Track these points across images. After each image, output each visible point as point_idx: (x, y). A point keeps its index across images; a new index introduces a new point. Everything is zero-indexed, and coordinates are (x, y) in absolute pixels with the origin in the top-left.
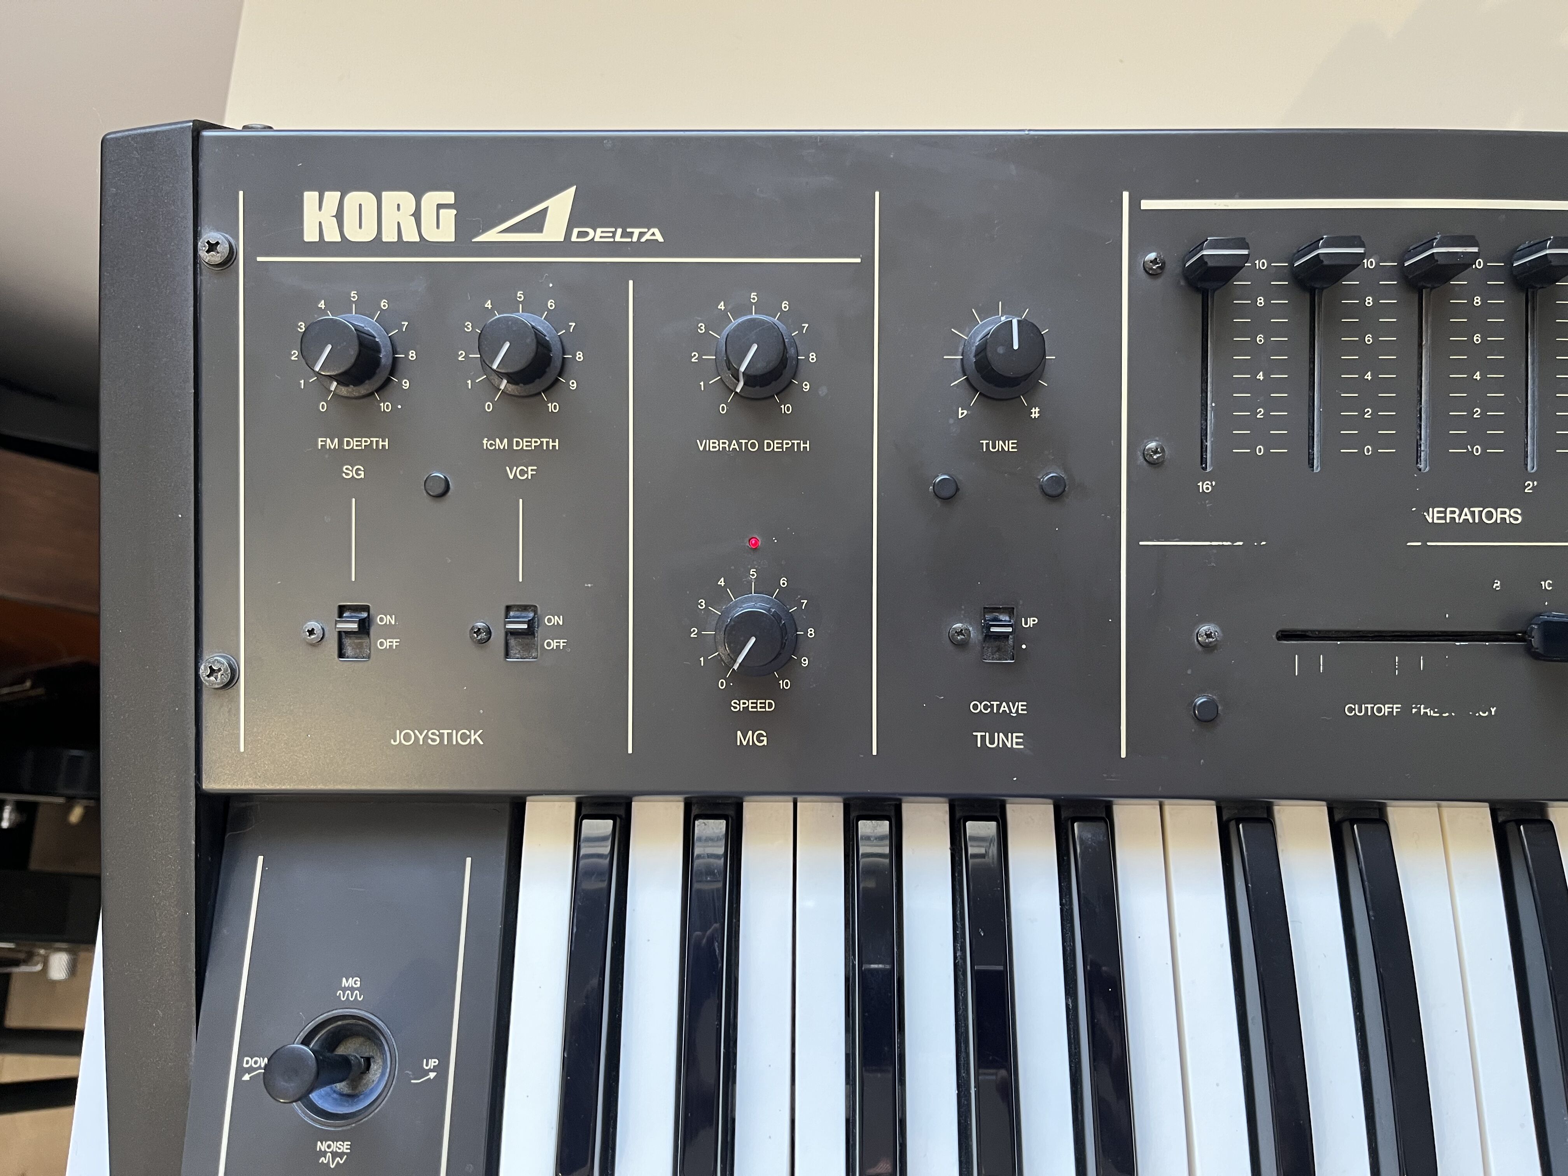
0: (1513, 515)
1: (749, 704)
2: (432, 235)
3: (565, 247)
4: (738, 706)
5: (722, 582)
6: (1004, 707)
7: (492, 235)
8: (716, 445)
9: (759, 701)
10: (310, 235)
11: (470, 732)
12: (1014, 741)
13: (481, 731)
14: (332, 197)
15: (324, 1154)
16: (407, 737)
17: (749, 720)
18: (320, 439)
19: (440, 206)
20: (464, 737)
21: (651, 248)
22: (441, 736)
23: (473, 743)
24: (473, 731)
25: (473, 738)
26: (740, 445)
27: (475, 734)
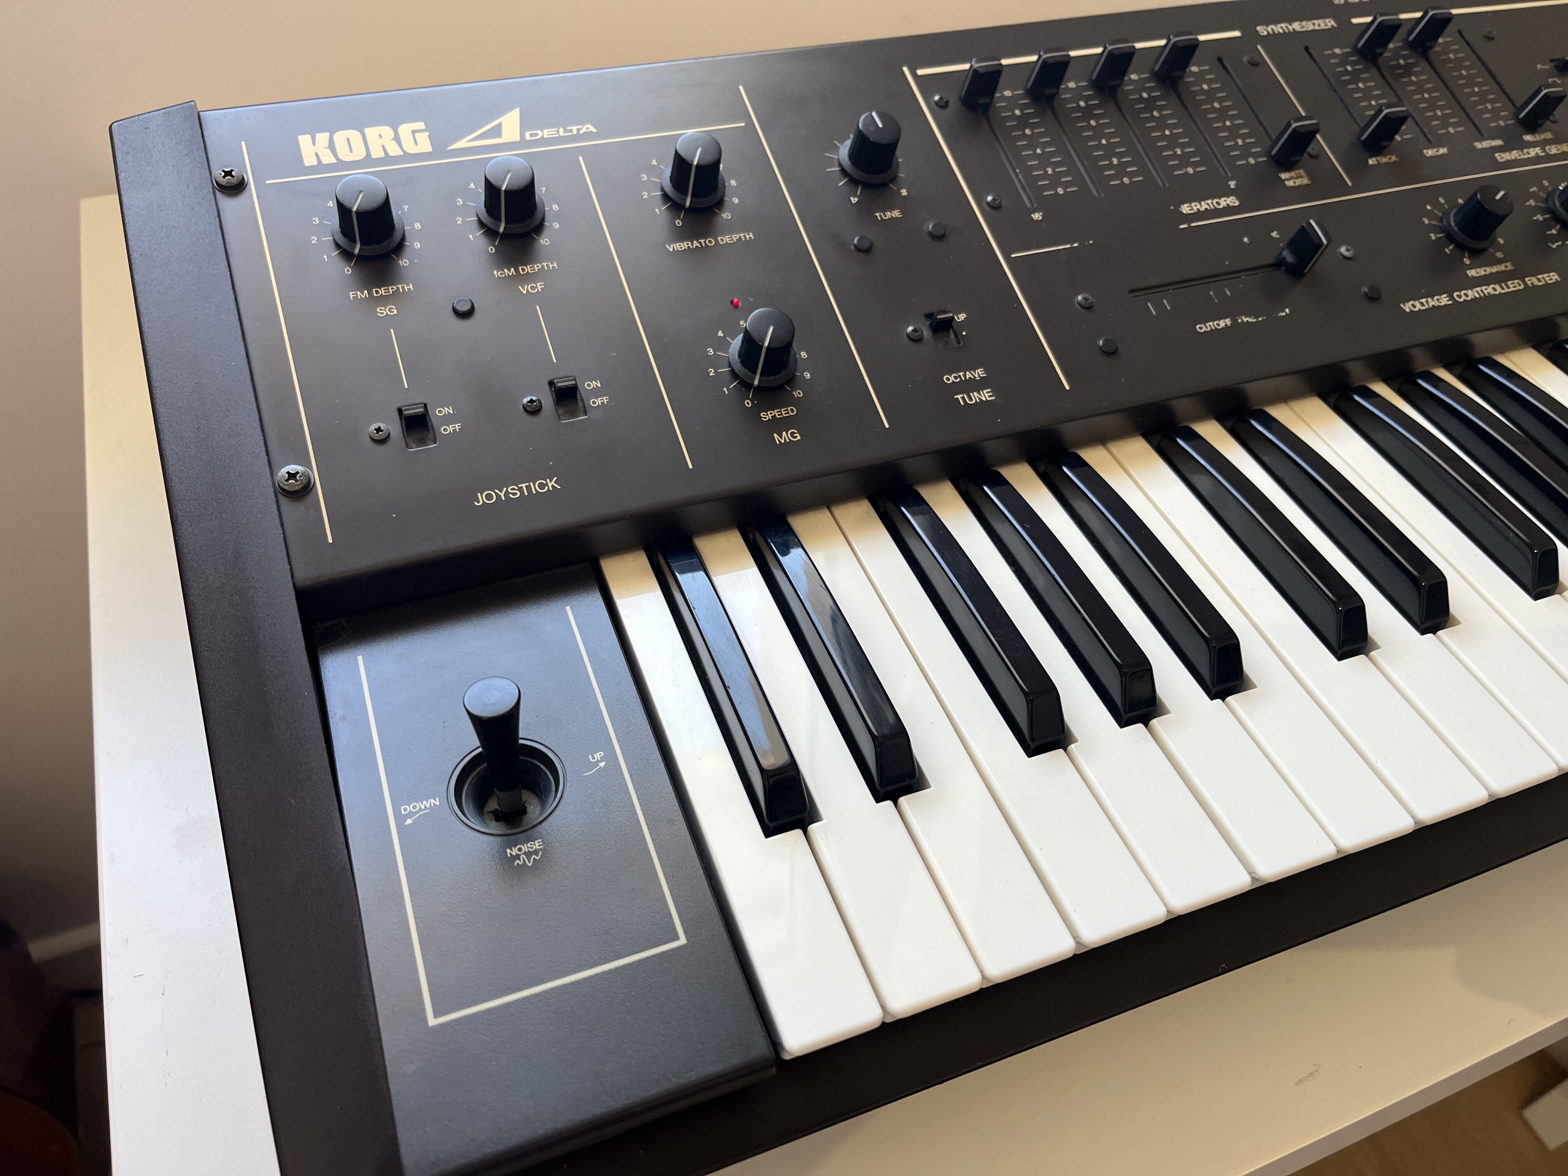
0: (1232, 201)
1: (776, 413)
2: (411, 149)
3: (522, 143)
4: (766, 416)
5: (720, 334)
6: (968, 375)
7: (462, 144)
8: (682, 246)
9: (782, 410)
10: (309, 161)
11: (546, 481)
12: (986, 395)
13: (556, 478)
14: (323, 138)
15: (518, 857)
16: (489, 497)
17: (780, 425)
18: (351, 293)
19: (414, 132)
20: (542, 486)
21: (588, 136)
22: (520, 489)
23: (551, 489)
24: (548, 480)
25: (550, 485)
26: (700, 243)
27: (550, 482)
